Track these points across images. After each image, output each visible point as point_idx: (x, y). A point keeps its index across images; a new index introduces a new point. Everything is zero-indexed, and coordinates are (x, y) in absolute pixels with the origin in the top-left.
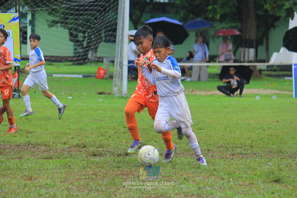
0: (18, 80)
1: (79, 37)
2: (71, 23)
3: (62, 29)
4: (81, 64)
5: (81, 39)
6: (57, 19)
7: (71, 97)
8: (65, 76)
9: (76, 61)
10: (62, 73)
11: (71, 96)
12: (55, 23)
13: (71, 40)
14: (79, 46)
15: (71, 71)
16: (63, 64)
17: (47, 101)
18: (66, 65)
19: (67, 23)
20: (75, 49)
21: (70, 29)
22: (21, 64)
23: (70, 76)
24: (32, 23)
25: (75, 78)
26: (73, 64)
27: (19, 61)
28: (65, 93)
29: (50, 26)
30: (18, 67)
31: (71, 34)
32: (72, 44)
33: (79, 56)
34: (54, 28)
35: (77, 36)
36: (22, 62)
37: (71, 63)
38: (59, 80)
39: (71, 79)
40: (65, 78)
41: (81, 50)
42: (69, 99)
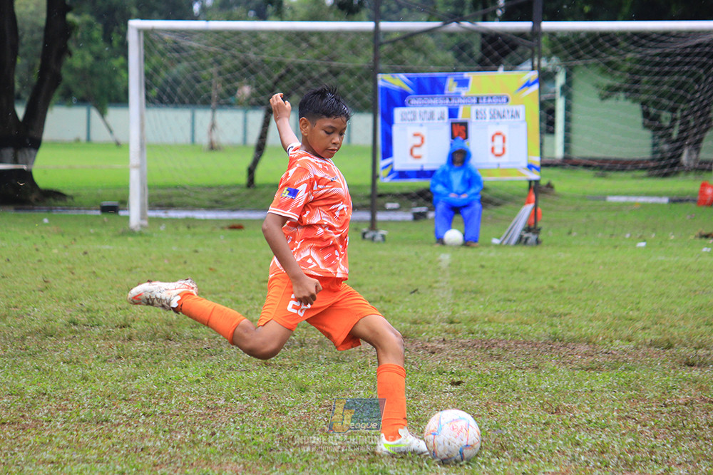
0: (535, 208)
1: (663, 119)
2: (646, 92)
3: (628, 103)
4: (666, 175)
5: (667, 124)
6: (617, 83)
7: (642, 244)
8: (633, 199)
9: (655, 168)
10: (627, 194)
11: (645, 241)
12: (611, 91)
13: (646, 126)
14: (661, 137)
15: (645, 189)
16: (630, 175)
17: (594, 252)
18: (634, 177)
19: (637, 91)
20: (655, 145)
21: (643, 104)
22: (541, 175)
23: (642, 200)
24: (567, 90)
25: (653, 204)
26: (650, 176)
27: (538, 169)
28: (631, 236)
29: (604, 98)
30: (537, 182)
31: (646, 114)
32: (648, 134)
33: (661, 159)
34: (610, 102)
35: (656, 118)
36: (544, 171)
37: (644, 173)
38: (620, 207)
39: (644, 206)
40: (632, 204)
41: (666, 147)
42: (640, 247)
